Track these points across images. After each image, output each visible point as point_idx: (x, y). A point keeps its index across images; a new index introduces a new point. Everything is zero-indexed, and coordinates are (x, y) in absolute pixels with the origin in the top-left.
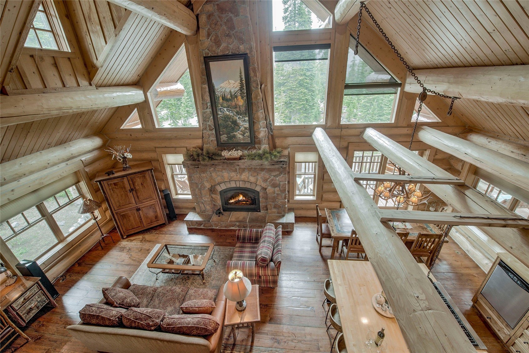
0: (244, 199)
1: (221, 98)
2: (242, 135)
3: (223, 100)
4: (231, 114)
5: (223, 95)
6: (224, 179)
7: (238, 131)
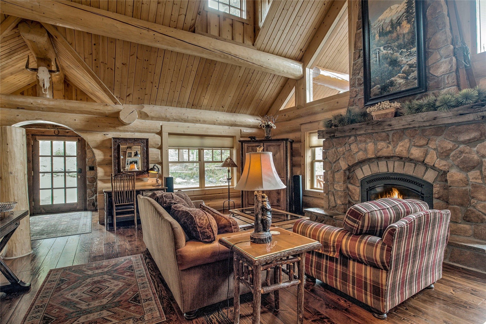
1: (377, 35)
2: (404, 78)
3: (380, 36)
4: (389, 52)
5: (381, 30)
6: (367, 154)
7: (399, 74)
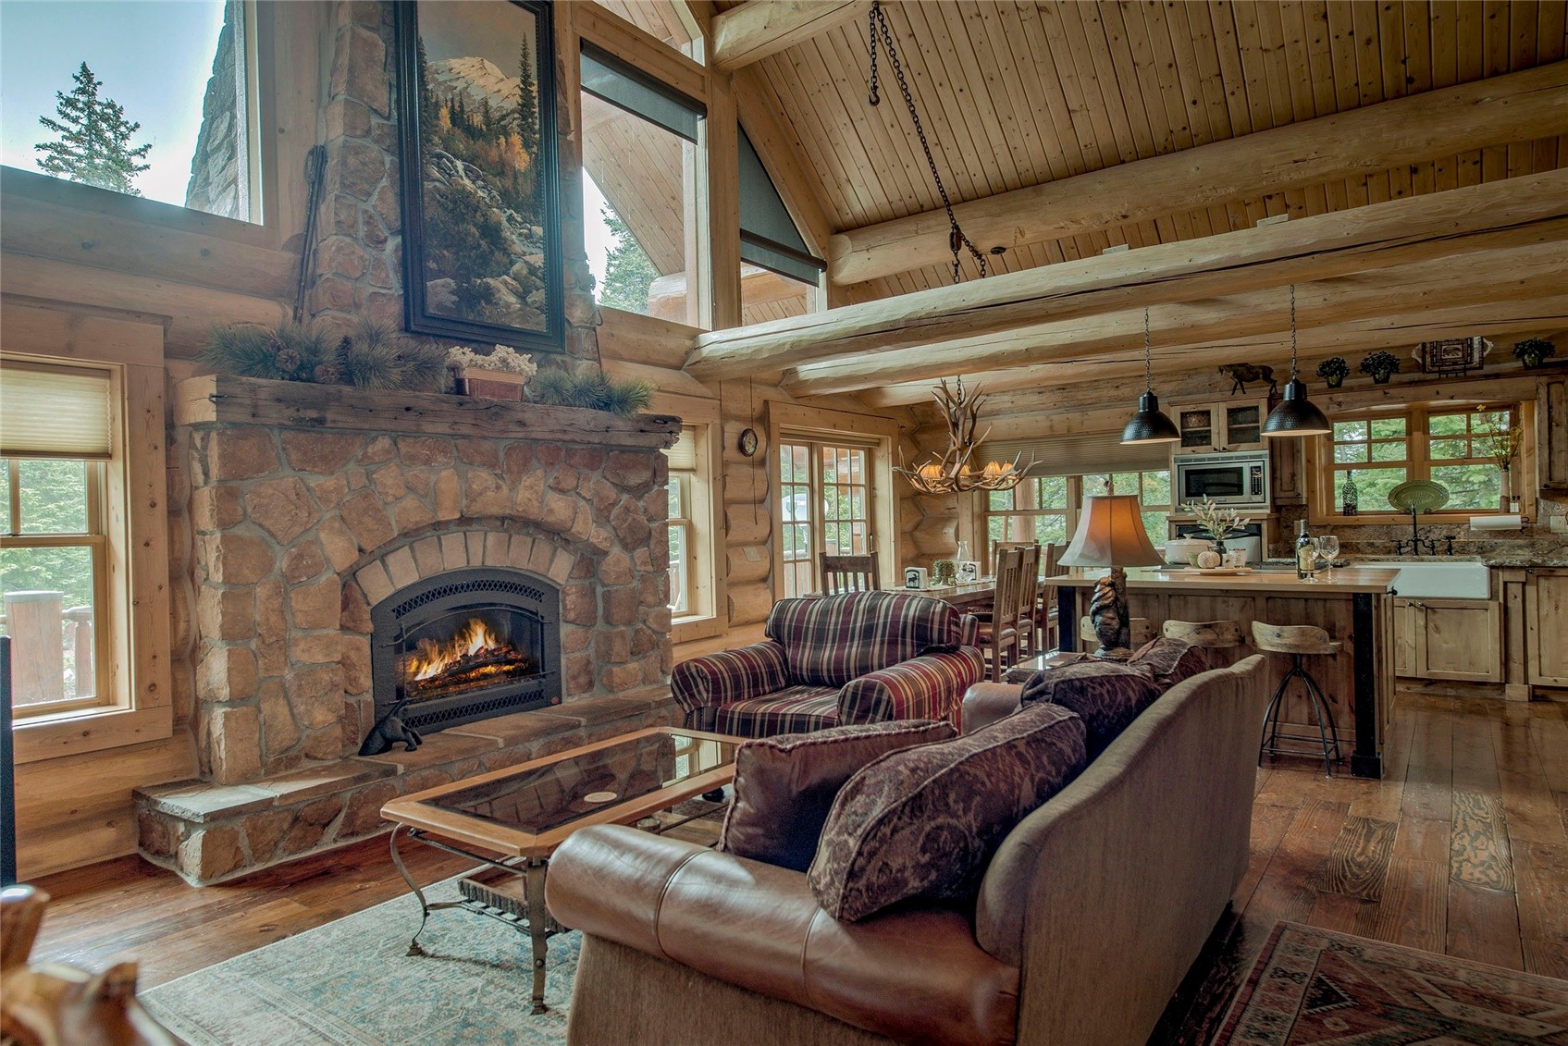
0: (492, 645)
1: (444, 112)
2: (516, 294)
3: (454, 122)
4: (480, 193)
5: (457, 105)
6: (436, 505)
7: (505, 277)
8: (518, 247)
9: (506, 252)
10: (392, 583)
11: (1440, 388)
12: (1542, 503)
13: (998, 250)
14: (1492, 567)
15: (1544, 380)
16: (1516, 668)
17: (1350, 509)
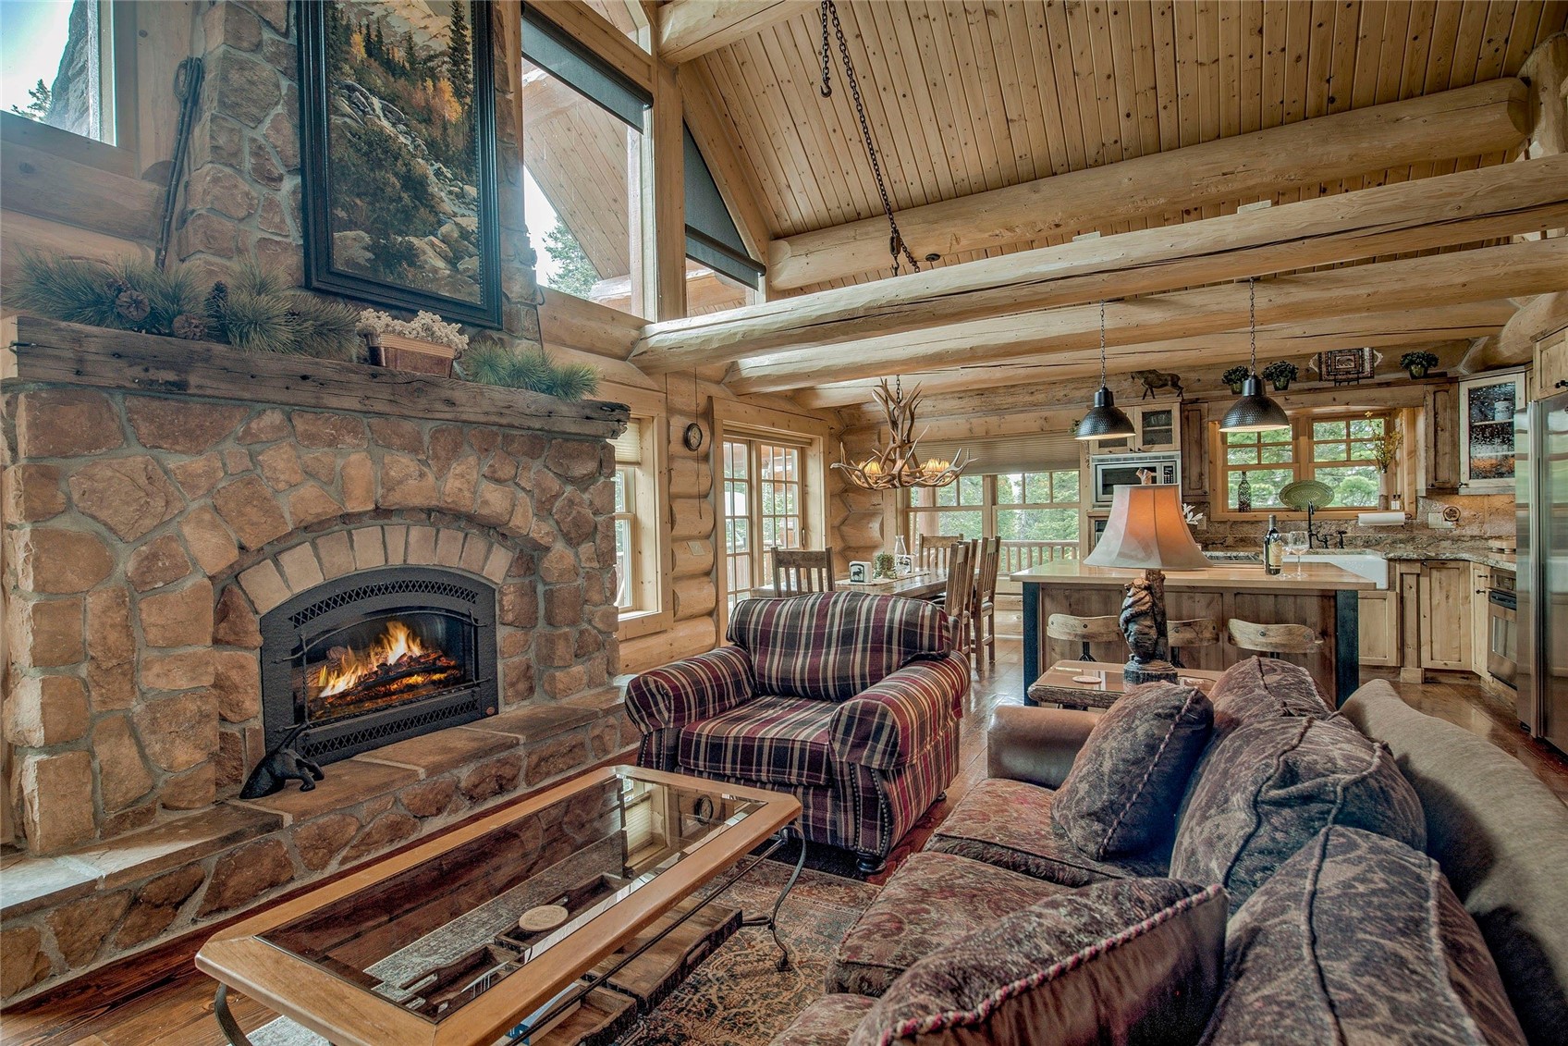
0: (417, 651)
1: (357, 39)
2: (445, 258)
3: (369, 53)
4: (402, 139)
5: (374, 34)
7: (432, 238)
8: (448, 206)
9: (433, 210)
10: (288, 587)
11: (1336, 394)
12: (1421, 501)
13: (933, 257)
14: (1390, 560)
15: (1431, 388)
16: (1411, 653)
17: (1244, 506)
